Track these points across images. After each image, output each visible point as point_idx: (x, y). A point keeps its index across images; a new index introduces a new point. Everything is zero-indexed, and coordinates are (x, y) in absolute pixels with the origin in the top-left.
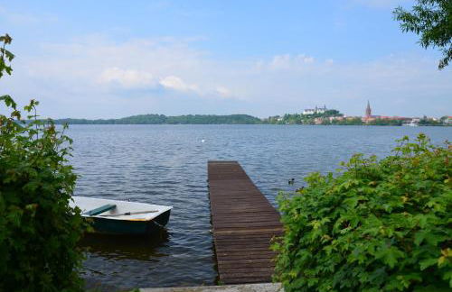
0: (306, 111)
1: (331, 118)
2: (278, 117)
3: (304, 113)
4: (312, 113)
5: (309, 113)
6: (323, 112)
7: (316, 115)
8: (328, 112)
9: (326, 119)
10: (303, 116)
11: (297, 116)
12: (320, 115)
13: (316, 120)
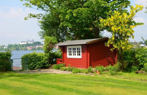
0: (22, 42)
1: (37, 47)
2: (4, 46)
3: (21, 44)
4: (25, 43)
5: (23, 43)
6: (32, 43)
7: (28, 45)
8: (35, 43)
9: (34, 47)
10: (20, 45)
11: (16, 45)
12: (30, 45)
13: (28, 48)
